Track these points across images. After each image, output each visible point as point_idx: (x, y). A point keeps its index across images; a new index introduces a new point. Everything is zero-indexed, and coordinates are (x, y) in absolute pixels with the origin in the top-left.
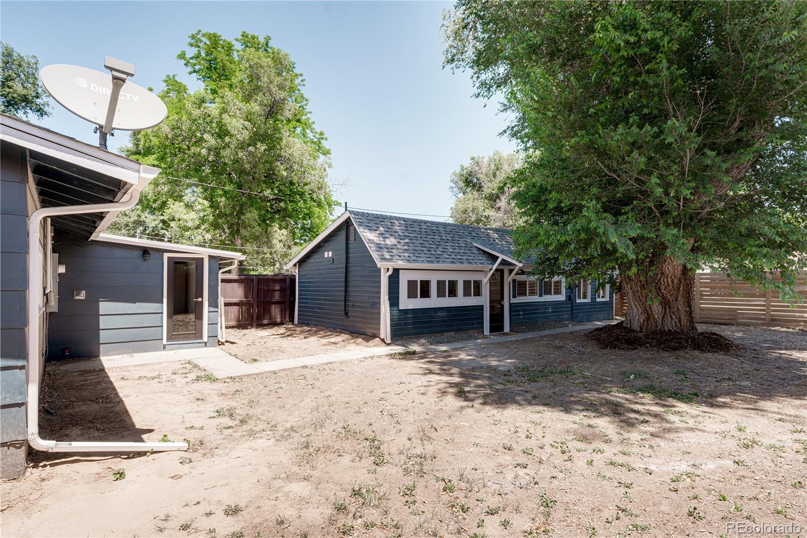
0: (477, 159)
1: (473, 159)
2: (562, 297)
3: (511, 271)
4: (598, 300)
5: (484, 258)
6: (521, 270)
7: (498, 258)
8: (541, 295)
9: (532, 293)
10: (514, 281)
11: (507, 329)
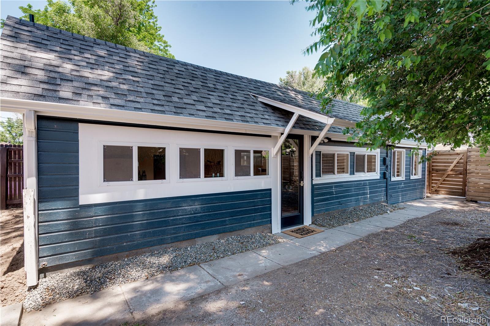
0: (291, 73)
1: (288, 73)
2: (376, 175)
3: (314, 139)
4: (413, 177)
5: (272, 118)
6: (327, 138)
7: (292, 114)
8: (352, 173)
9: (342, 170)
10: (318, 153)
11: (308, 220)
